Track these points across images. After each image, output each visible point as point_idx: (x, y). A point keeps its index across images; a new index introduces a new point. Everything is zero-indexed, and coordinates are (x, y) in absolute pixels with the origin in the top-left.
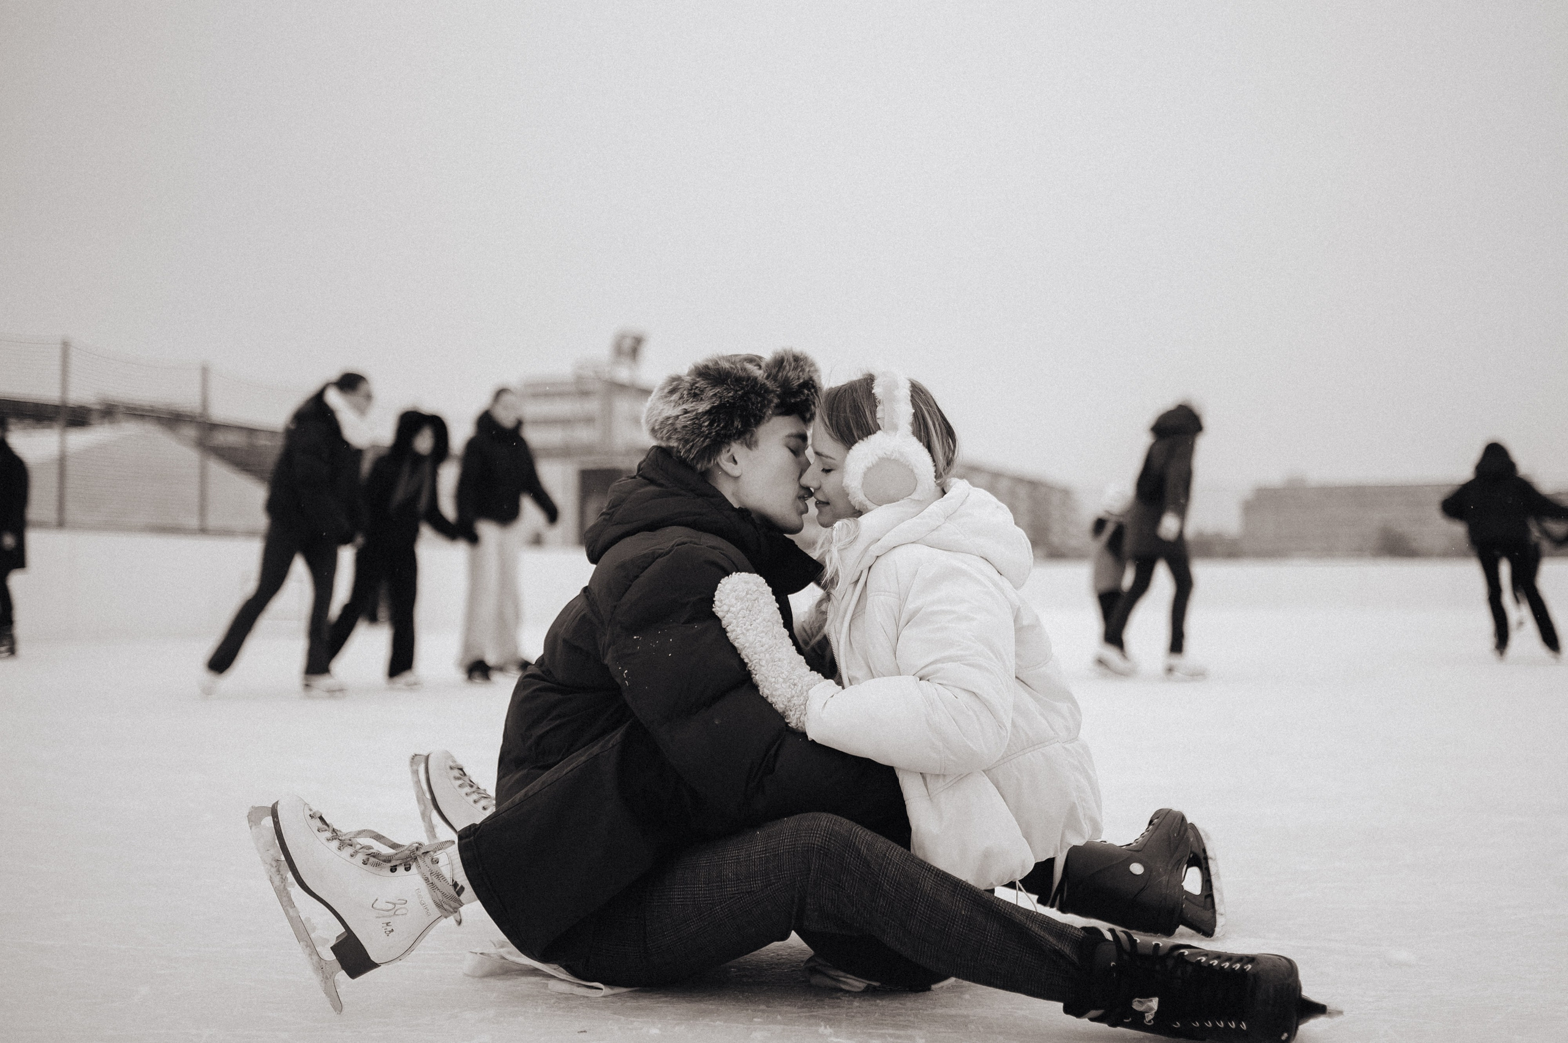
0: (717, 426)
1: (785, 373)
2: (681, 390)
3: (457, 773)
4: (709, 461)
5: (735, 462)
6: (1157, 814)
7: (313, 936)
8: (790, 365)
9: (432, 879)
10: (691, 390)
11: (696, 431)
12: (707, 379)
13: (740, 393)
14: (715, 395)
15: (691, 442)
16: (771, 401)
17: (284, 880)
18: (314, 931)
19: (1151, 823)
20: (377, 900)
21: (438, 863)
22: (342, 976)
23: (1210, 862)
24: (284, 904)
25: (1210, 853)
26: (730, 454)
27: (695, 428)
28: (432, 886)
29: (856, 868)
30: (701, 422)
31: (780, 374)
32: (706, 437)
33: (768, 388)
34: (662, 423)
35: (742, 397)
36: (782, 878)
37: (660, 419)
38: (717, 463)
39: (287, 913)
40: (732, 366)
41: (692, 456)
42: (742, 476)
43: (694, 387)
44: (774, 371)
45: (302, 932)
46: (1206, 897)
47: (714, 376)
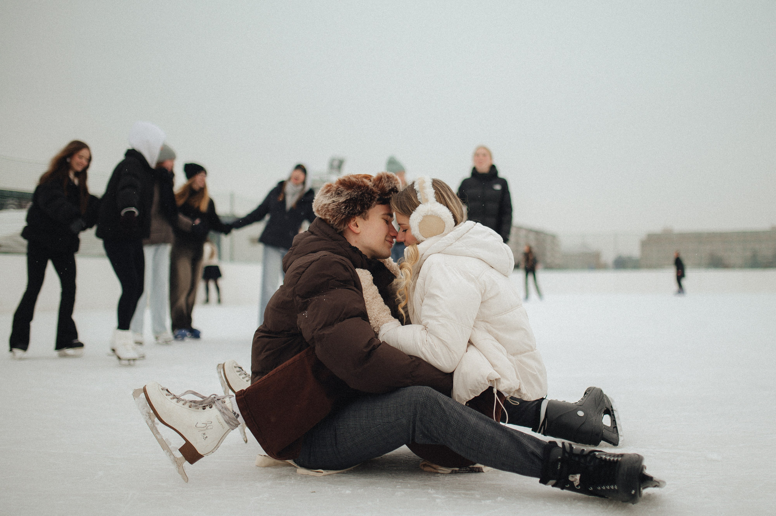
0: (349, 209)
1: (382, 184)
2: (331, 191)
3: (238, 369)
4: (345, 225)
5: (357, 226)
6: (589, 390)
7: (170, 447)
8: (385, 180)
9: (223, 410)
10: (336, 191)
11: (338, 211)
12: (345, 186)
13: (360, 193)
14: (348, 194)
15: (336, 216)
16: (375, 197)
17: (153, 422)
18: (170, 445)
19: (585, 393)
20: (197, 423)
21: (225, 402)
22: (186, 464)
23: (614, 412)
24: (155, 433)
25: (614, 408)
26: (355, 222)
27: (338, 210)
28: (223, 413)
29: (439, 413)
30: (341, 207)
31: (380, 184)
32: (343, 214)
33: (374, 191)
34: (322, 207)
35: (361, 194)
36: (405, 416)
37: (321, 205)
38: (349, 227)
39: (157, 438)
40: (357, 180)
41: (336, 223)
42: (361, 233)
43: (338, 190)
44: (377, 183)
45: (164, 445)
46: (614, 427)
47: (347, 185)
